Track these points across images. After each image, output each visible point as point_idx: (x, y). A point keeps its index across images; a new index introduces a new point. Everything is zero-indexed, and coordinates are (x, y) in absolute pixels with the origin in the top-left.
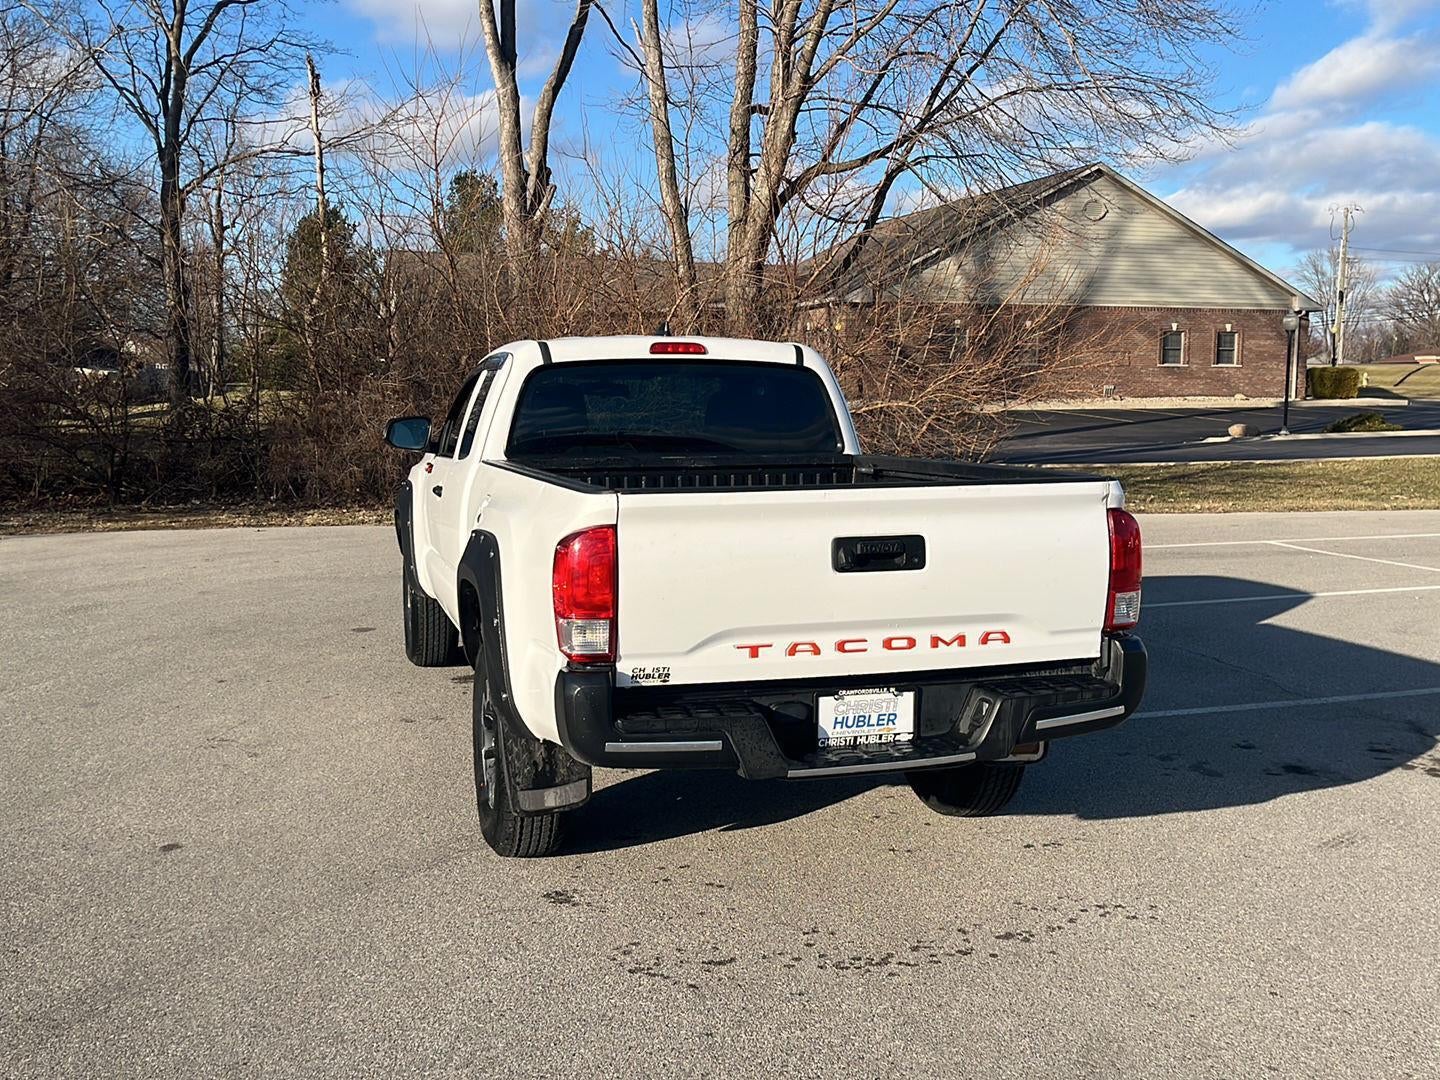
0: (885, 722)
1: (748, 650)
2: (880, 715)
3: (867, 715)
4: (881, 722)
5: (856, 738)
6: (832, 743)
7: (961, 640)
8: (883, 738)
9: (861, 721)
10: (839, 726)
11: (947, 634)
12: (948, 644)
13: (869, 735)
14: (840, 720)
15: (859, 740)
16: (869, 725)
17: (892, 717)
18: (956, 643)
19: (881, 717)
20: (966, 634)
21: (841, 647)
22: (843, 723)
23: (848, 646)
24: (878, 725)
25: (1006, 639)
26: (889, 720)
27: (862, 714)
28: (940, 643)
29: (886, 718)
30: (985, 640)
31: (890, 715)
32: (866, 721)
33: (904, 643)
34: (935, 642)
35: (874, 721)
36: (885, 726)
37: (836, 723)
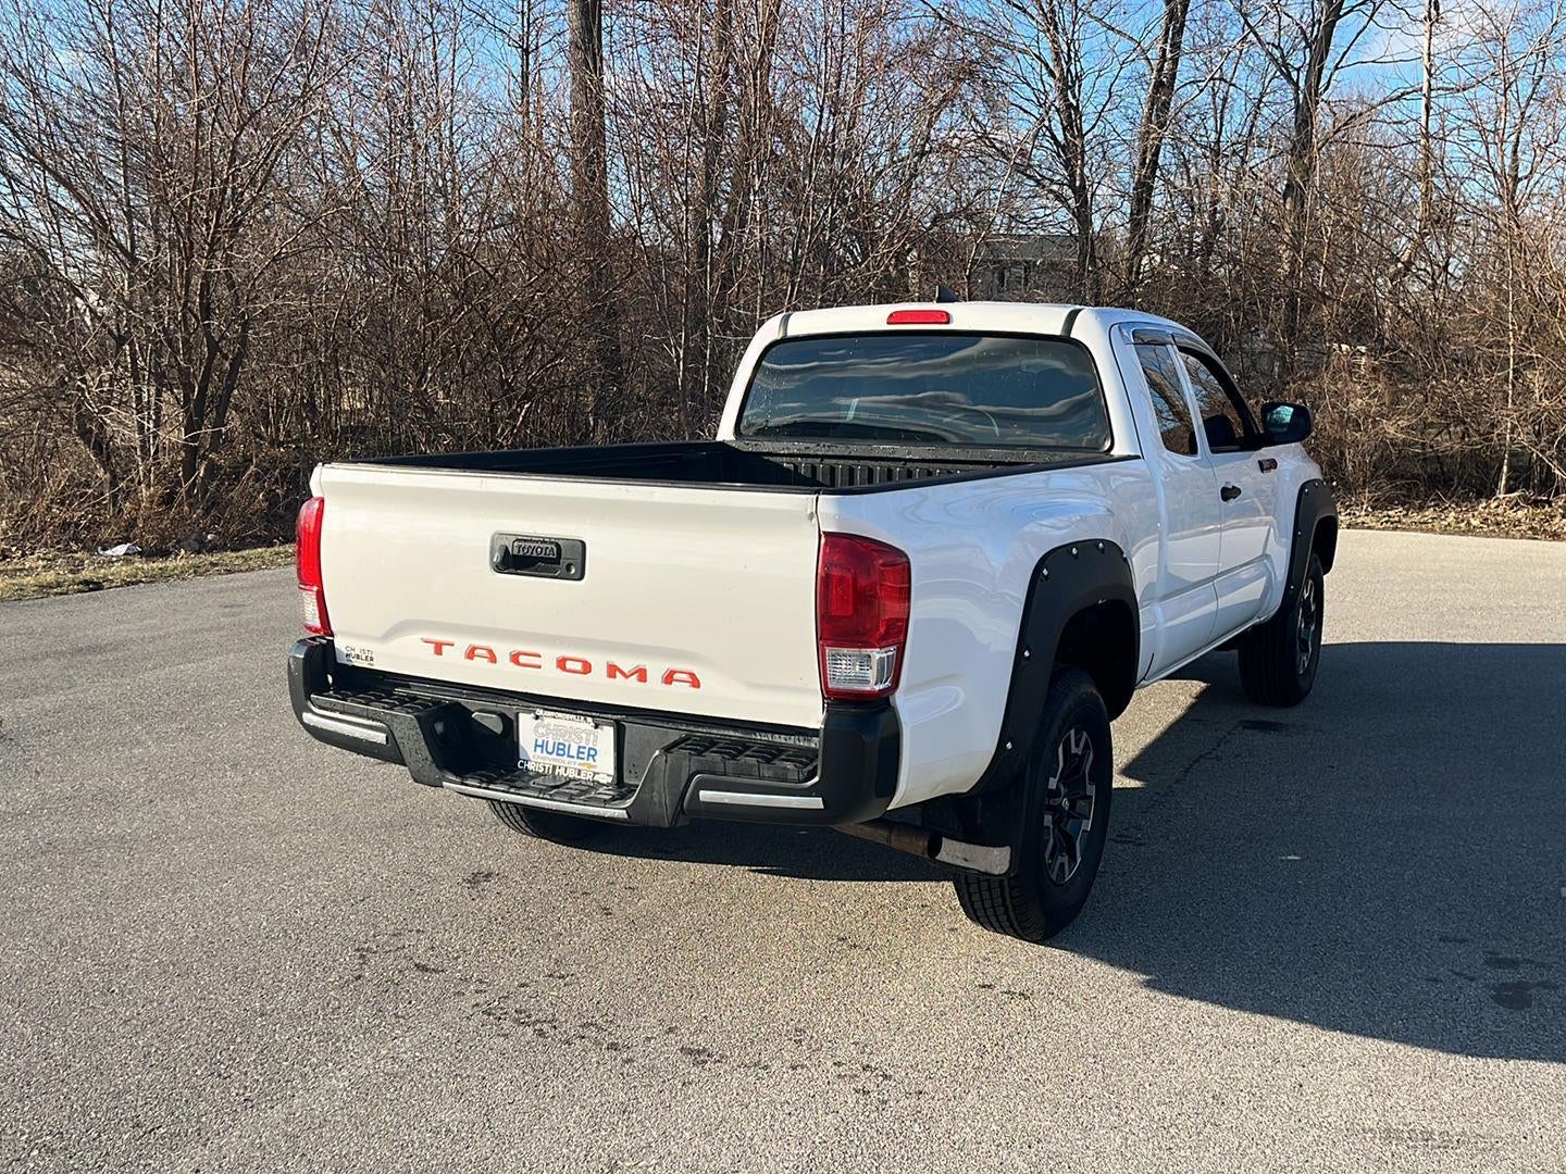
0: (585, 756)
1: (433, 645)
2: (580, 747)
3: (567, 744)
4: (581, 755)
5: (554, 767)
6: (530, 766)
7: (642, 675)
8: (582, 774)
9: (561, 749)
10: (539, 749)
11: (626, 664)
12: (626, 676)
13: (569, 767)
14: (540, 743)
15: (557, 770)
16: (569, 756)
17: (592, 752)
18: (635, 677)
19: (581, 750)
20: (647, 668)
21: (515, 658)
22: (543, 746)
23: (522, 659)
24: (578, 757)
25: (695, 683)
26: (589, 755)
27: (561, 741)
28: (618, 674)
29: (586, 751)
30: (669, 678)
31: (590, 749)
32: (566, 750)
33: (579, 666)
34: (613, 671)
35: (573, 752)
36: (585, 761)
37: (536, 745)
